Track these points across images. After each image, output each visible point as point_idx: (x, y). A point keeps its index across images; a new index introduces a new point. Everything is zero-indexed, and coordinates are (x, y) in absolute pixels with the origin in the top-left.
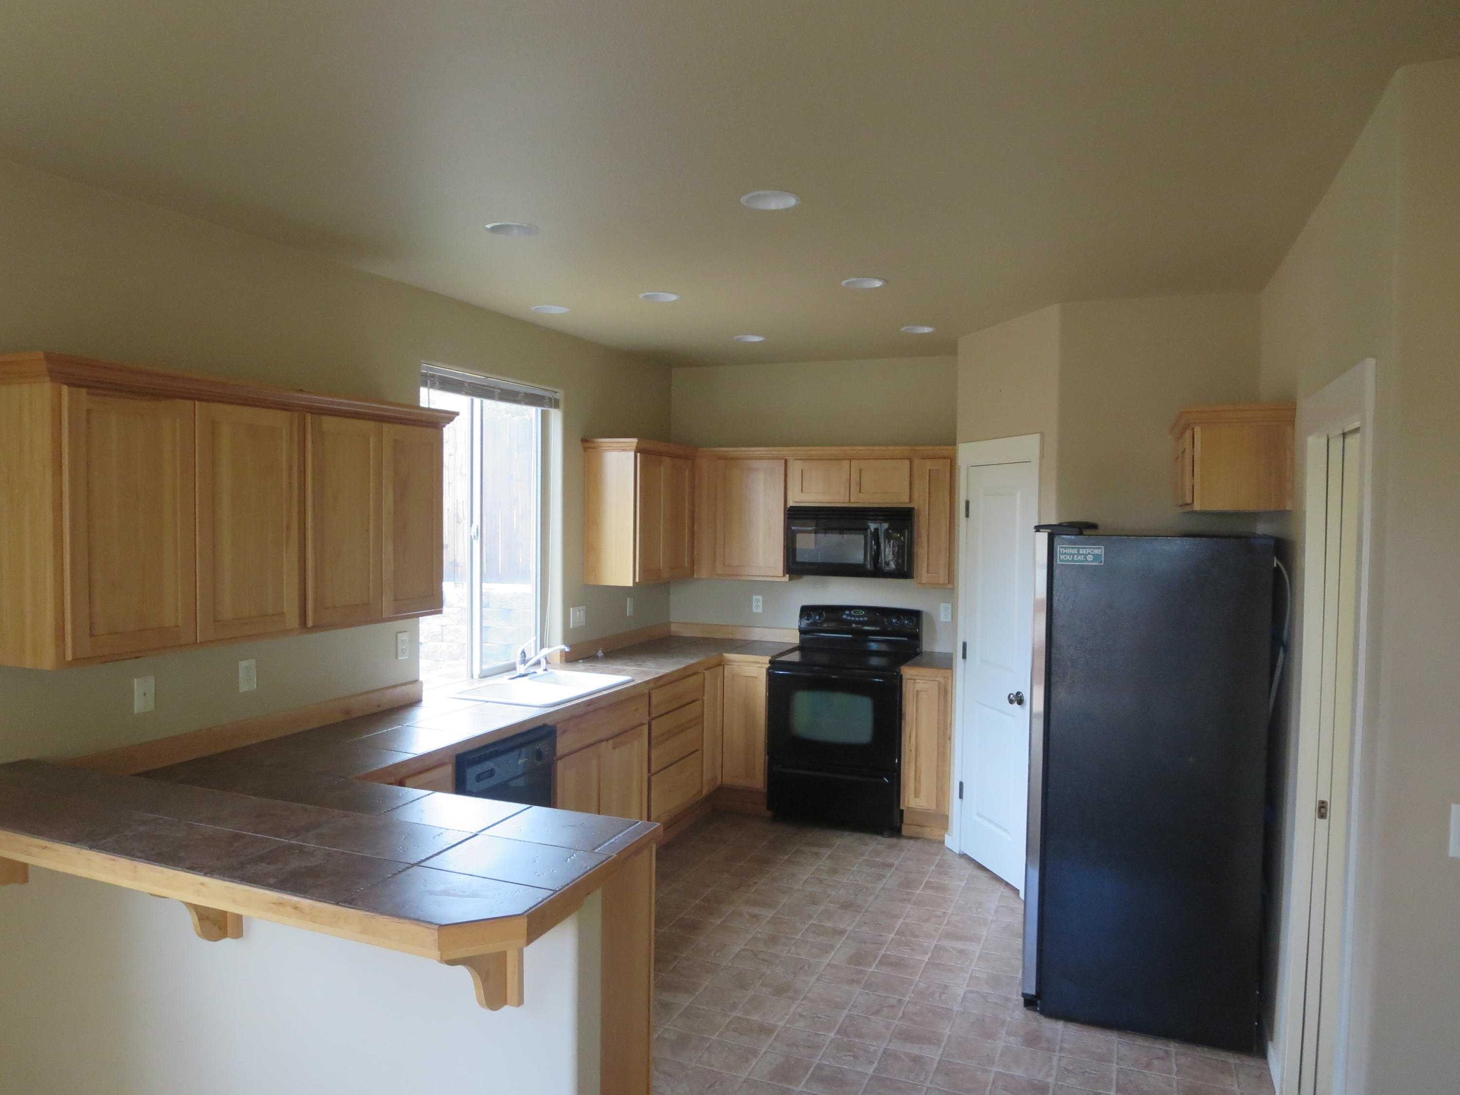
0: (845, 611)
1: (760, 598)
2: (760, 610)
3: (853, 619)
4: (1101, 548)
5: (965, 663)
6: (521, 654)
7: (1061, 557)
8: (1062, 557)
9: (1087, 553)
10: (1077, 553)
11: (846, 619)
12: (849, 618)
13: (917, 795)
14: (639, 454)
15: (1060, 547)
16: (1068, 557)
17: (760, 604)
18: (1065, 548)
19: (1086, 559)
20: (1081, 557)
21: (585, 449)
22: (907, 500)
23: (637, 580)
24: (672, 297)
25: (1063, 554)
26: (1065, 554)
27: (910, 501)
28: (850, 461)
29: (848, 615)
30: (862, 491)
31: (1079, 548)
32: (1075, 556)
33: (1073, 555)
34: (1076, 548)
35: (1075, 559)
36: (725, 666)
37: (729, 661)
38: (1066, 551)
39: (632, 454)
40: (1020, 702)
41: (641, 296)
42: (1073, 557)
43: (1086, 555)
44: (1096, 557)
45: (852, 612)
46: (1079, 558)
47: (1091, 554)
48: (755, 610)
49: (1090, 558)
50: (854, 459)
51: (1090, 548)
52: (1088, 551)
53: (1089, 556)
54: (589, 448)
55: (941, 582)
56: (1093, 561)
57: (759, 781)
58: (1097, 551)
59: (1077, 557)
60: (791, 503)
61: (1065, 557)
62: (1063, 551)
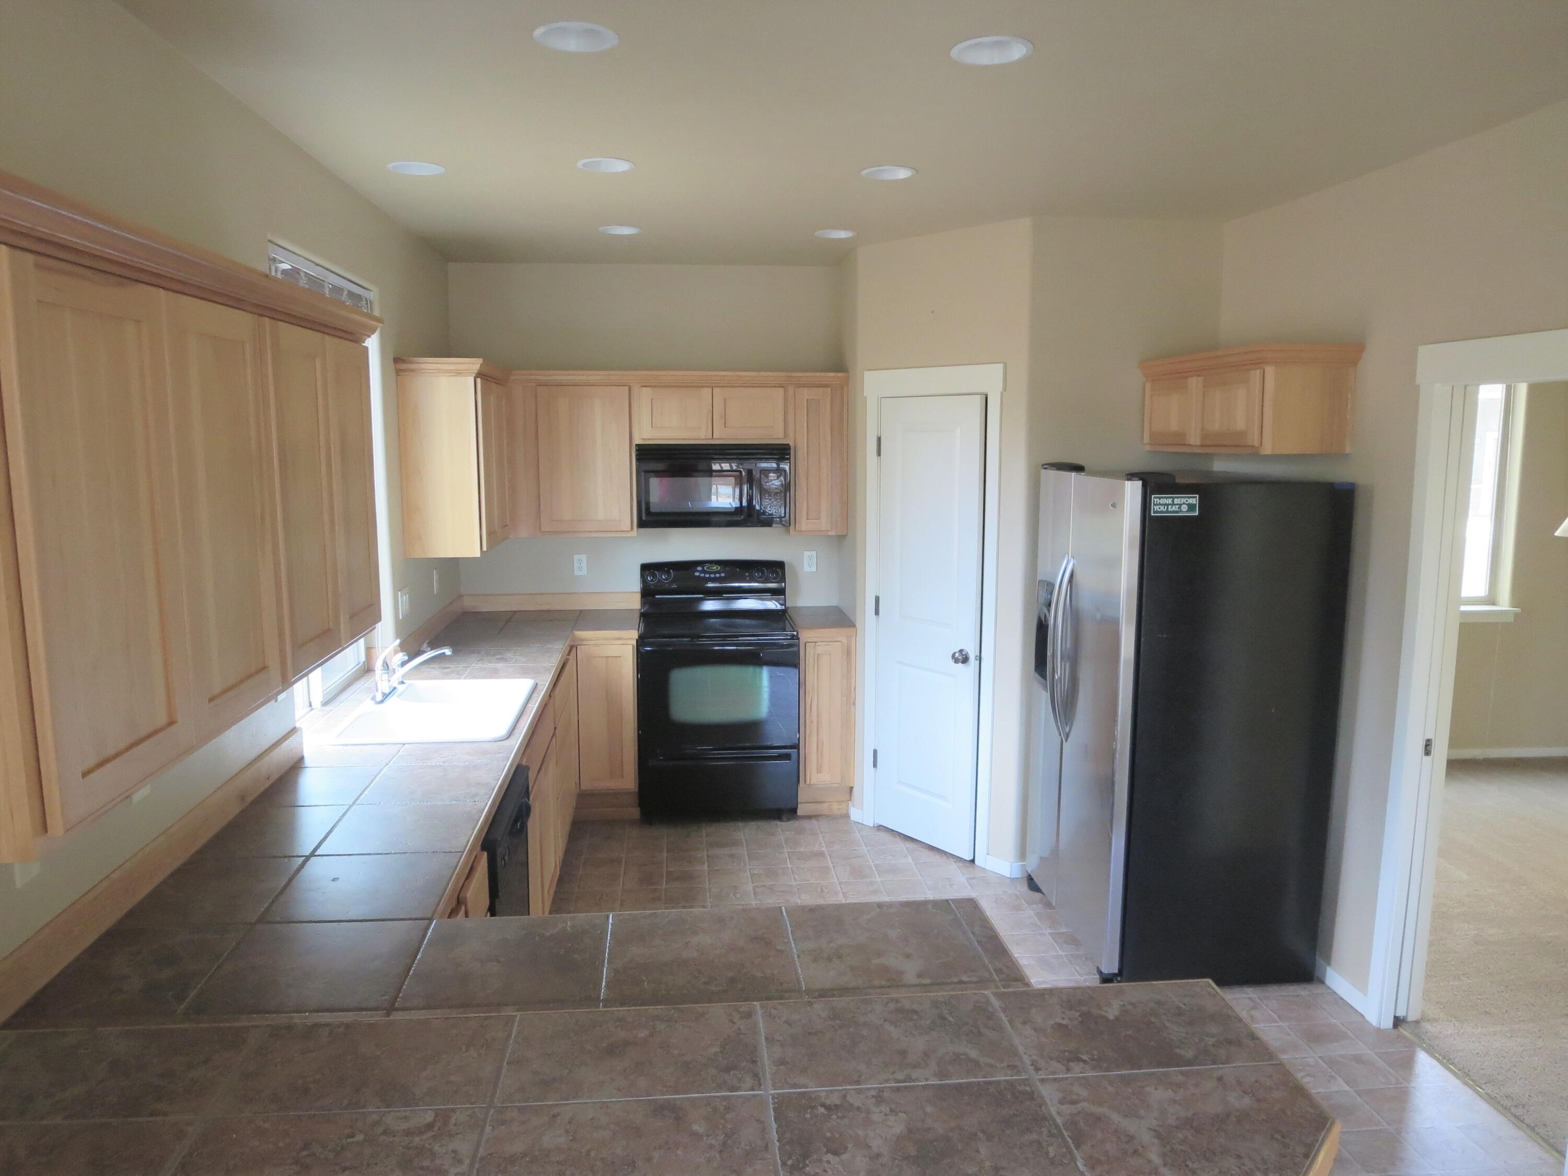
0: (697, 566)
1: (584, 557)
2: (584, 572)
3: (707, 576)
4: (1195, 497)
5: (877, 620)
6: (384, 666)
7: (1155, 507)
8: (1157, 508)
9: (1182, 503)
10: (1172, 503)
11: (699, 576)
12: (702, 575)
13: (819, 771)
14: (479, 380)
15: (1155, 498)
16: (1162, 508)
17: (584, 565)
18: (1160, 498)
19: (1181, 510)
20: (1176, 508)
21: (398, 372)
22: (781, 435)
23: (485, 549)
24: (621, 166)
25: (1156, 505)
26: (1160, 504)
27: (785, 436)
28: (712, 389)
29: (701, 572)
30: (727, 426)
31: (1174, 498)
32: (1170, 506)
33: (1168, 505)
34: (1170, 497)
35: (1169, 510)
36: (578, 647)
37: (582, 640)
38: (1161, 501)
39: (471, 380)
40: (965, 660)
41: (580, 164)
42: (1168, 508)
43: (1180, 505)
44: (1191, 507)
45: (705, 568)
46: (1174, 508)
47: (1186, 504)
48: (577, 573)
49: (1185, 508)
50: (717, 387)
51: (1185, 497)
52: (1183, 500)
53: (1183, 506)
54: (405, 370)
55: (822, 529)
56: (1188, 511)
57: (629, 781)
58: (1191, 501)
59: (1172, 507)
60: (638, 441)
61: (1160, 508)
62: (1157, 501)
